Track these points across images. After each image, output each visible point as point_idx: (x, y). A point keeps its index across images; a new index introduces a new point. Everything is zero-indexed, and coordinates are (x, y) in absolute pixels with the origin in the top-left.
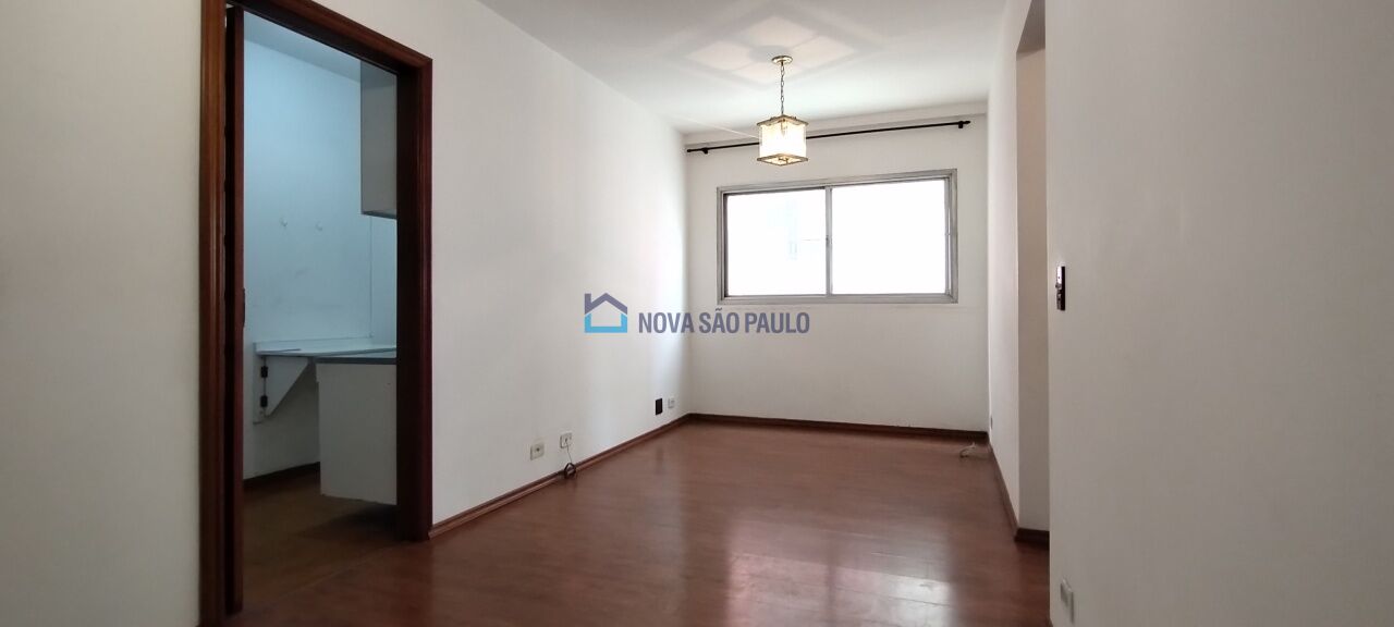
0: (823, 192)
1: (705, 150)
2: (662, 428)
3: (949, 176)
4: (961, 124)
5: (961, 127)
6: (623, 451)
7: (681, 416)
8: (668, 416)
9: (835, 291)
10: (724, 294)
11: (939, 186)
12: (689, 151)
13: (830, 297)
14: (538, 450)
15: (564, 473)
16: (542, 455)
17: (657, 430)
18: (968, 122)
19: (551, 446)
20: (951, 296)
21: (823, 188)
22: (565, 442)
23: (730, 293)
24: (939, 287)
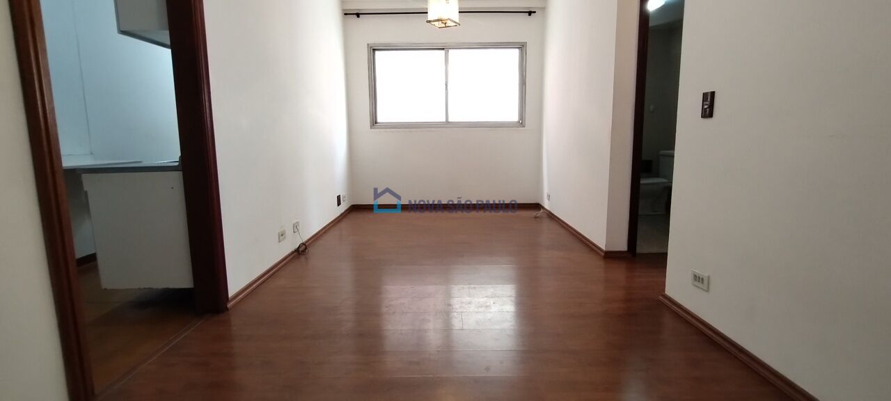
0: (443, 52)
1: (358, 15)
2: (341, 215)
3: (522, 47)
4: (530, 13)
5: (530, 15)
6: (325, 232)
7: (349, 206)
8: (344, 207)
9: (450, 120)
10: (374, 122)
11: (515, 53)
12: (346, 14)
13: (447, 124)
14: (282, 235)
15: (297, 250)
16: (285, 238)
17: (338, 217)
18: (535, 12)
19: (289, 232)
20: (521, 123)
21: (443, 49)
22: (296, 227)
23: (378, 121)
24: (514, 117)
